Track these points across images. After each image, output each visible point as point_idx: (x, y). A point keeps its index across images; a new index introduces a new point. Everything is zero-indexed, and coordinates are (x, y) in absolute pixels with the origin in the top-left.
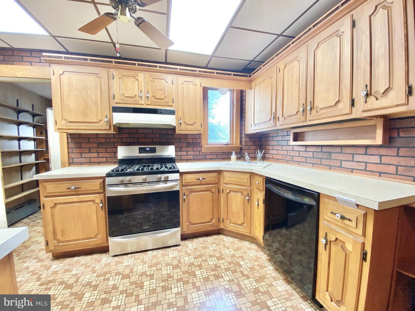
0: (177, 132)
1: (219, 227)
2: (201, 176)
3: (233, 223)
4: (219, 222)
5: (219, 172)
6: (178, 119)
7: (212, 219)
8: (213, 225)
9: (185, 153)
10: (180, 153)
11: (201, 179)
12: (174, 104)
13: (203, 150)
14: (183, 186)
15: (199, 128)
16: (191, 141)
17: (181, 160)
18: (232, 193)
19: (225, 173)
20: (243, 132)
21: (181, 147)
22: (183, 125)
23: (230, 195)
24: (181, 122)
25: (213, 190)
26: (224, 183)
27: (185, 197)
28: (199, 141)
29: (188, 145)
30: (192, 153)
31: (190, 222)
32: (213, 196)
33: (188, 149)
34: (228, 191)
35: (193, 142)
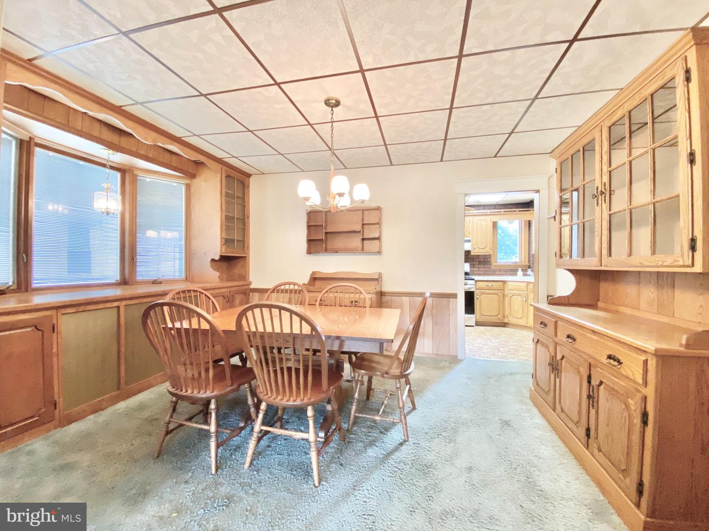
0: (472, 254)
1: (504, 321)
2: (490, 284)
3: (514, 318)
4: (504, 318)
5: (504, 282)
6: (472, 246)
7: (498, 315)
8: (499, 319)
9: (477, 269)
10: (473, 269)
11: (490, 285)
12: (470, 236)
13: (492, 268)
14: (477, 289)
15: (490, 251)
16: (482, 260)
17: (473, 274)
18: (514, 296)
19: (508, 283)
20: (531, 252)
21: (474, 265)
22: (477, 249)
23: (512, 298)
24: (475, 247)
25: (499, 294)
26: (508, 290)
27: (478, 296)
28: (489, 260)
29: (480, 263)
30: (483, 269)
31: (482, 314)
32: (499, 298)
33: (480, 266)
34: (511, 295)
35: (484, 261)
